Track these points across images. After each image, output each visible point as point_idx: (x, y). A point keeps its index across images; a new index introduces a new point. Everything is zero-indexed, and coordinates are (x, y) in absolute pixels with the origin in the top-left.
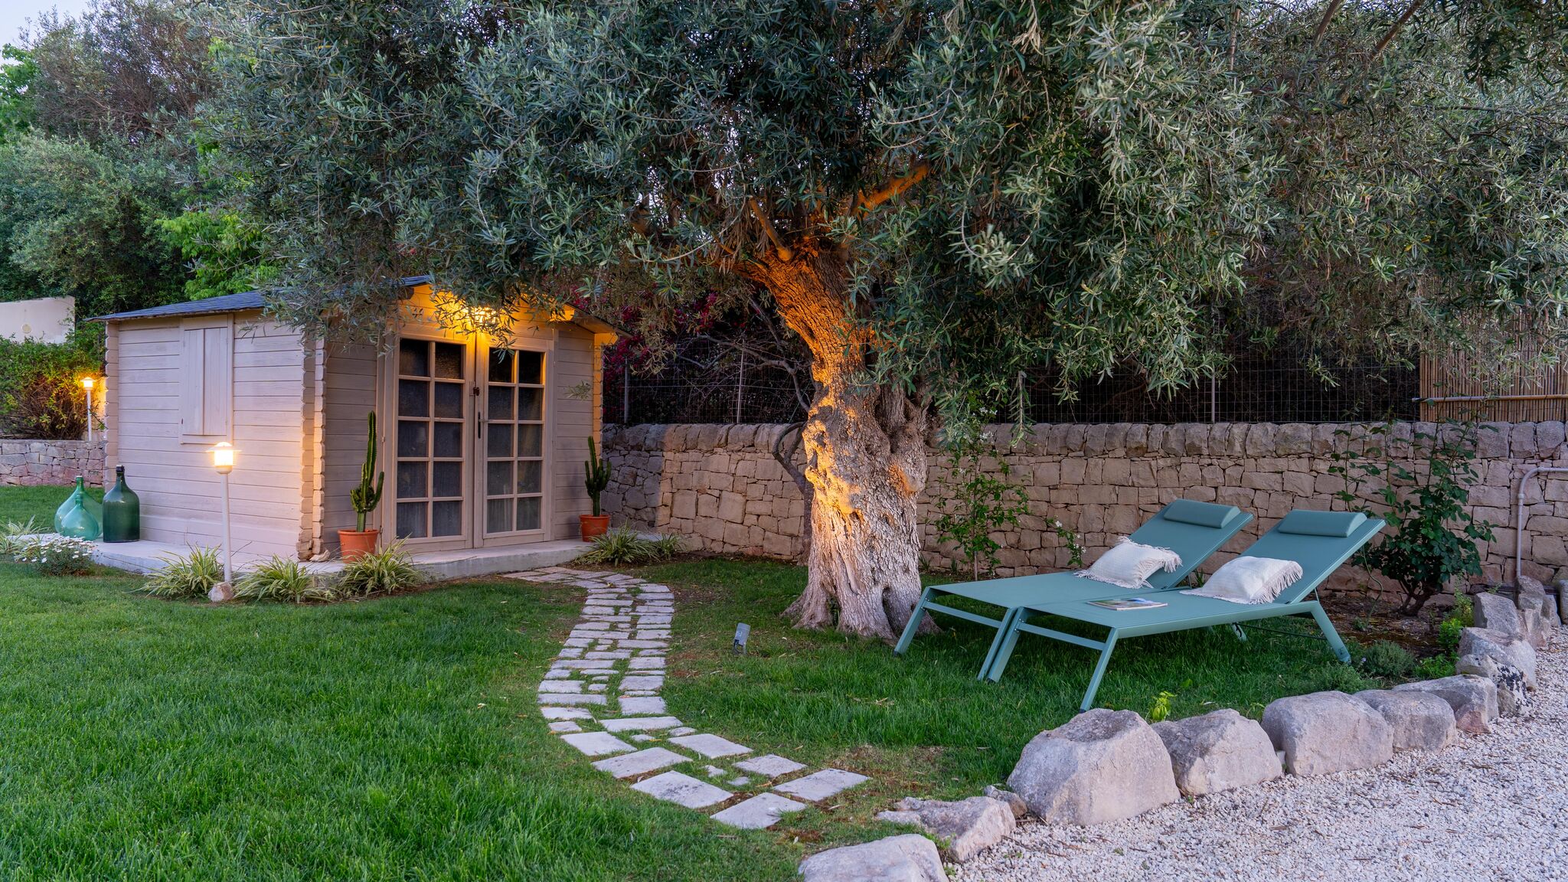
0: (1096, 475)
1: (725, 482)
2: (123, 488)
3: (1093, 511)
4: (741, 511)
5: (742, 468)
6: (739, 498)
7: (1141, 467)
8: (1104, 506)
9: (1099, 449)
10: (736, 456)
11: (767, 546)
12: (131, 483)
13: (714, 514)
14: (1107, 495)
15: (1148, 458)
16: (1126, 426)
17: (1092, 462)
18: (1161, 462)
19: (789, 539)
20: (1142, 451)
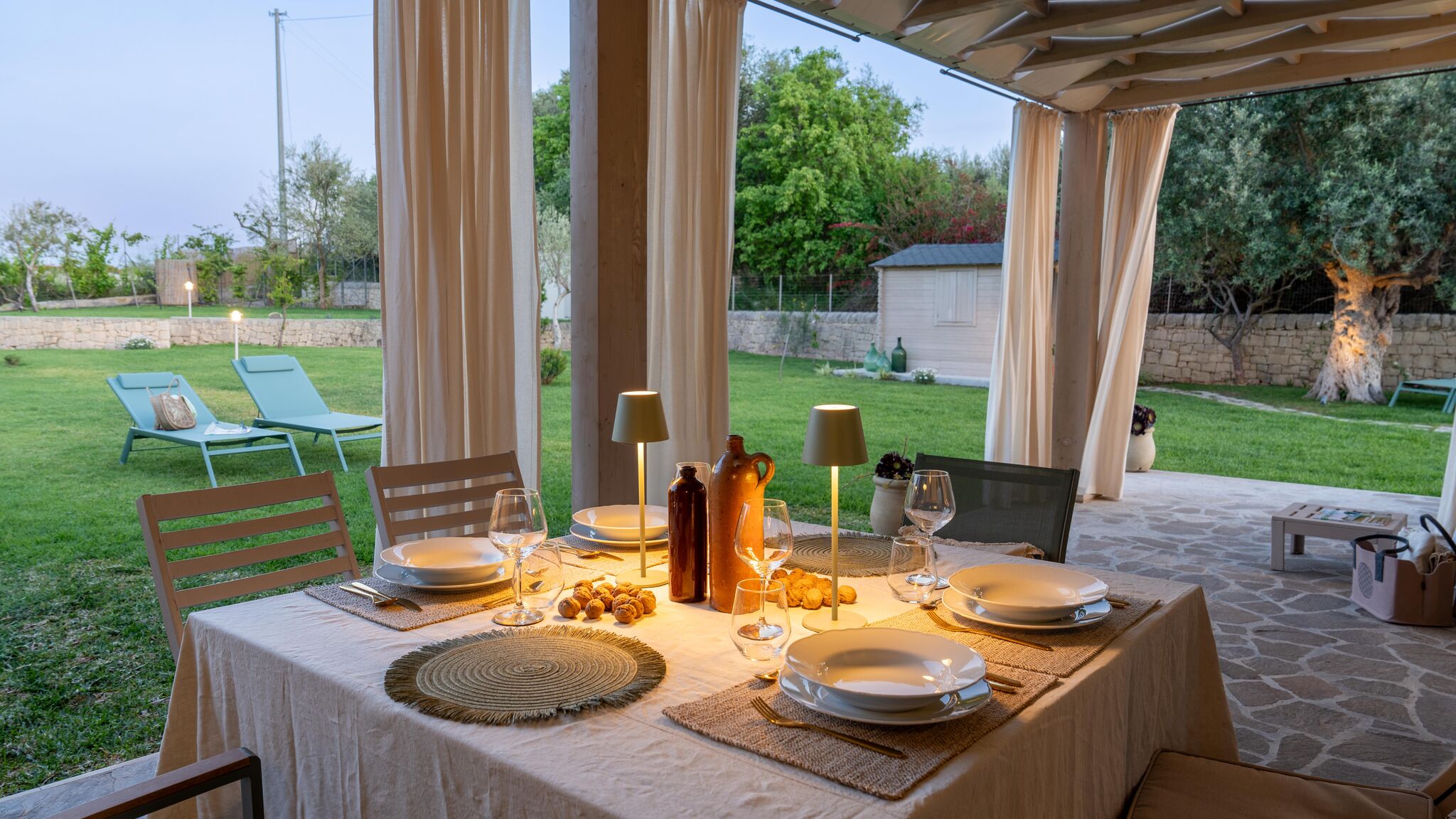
0: (1409, 339)
1: (1166, 345)
2: (900, 347)
3: (1407, 358)
4: (1175, 359)
5: (1175, 338)
6: (1175, 353)
7: (1437, 336)
8: (1414, 356)
9: (1411, 327)
10: (1171, 331)
11: (1193, 378)
12: (903, 345)
13: (1157, 361)
14: (1415, 350)
15: (1441, 331)
16: (1426, 315)
17: (1406, 333)
18: (1449, 333)
19: (1208, 374)
20: (1438, 328)
